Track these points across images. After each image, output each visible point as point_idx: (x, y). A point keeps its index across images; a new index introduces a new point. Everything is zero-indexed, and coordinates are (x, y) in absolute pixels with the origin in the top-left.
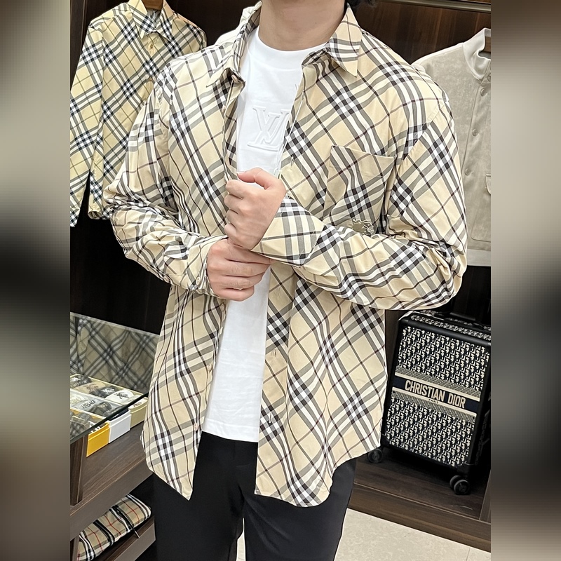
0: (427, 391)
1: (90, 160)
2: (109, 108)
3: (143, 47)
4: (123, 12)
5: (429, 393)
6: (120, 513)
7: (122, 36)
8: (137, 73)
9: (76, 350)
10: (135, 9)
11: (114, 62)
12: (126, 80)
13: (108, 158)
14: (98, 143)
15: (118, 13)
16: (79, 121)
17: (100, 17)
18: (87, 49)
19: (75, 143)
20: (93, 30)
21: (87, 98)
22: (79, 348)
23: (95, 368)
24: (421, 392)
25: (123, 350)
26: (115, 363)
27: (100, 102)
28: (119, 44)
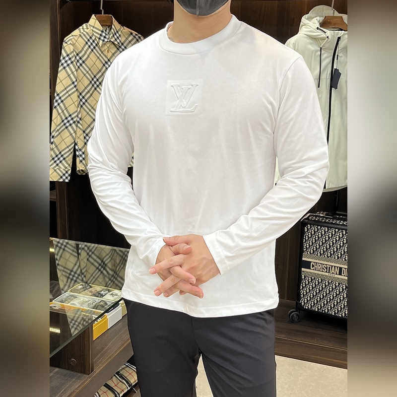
0: (327, 268)
1: (74, 135)
2: (83, 97)
3: (102, 52)
4: (85, 30)
5: (328, 269)
6: (121, 377)
7: (87, 46)
8: (100, 71)
9: (79, 266)
10: (94, 27)
11: (83, 65)
12: (93, 77)
13: (87, 132)
14: (78, 122)
15: (82, 31)
16: (63, 108)
17: (70, 35)
18: (64, 58)
19: (62, 124)
20: (66, 44)
21: (67, 92)
22: (81, 265)
23: (94, 277)
24: (322, 270)
25: (112, 263)
26: (107, 272)
27: (76, 94)
28: (86, 52)
